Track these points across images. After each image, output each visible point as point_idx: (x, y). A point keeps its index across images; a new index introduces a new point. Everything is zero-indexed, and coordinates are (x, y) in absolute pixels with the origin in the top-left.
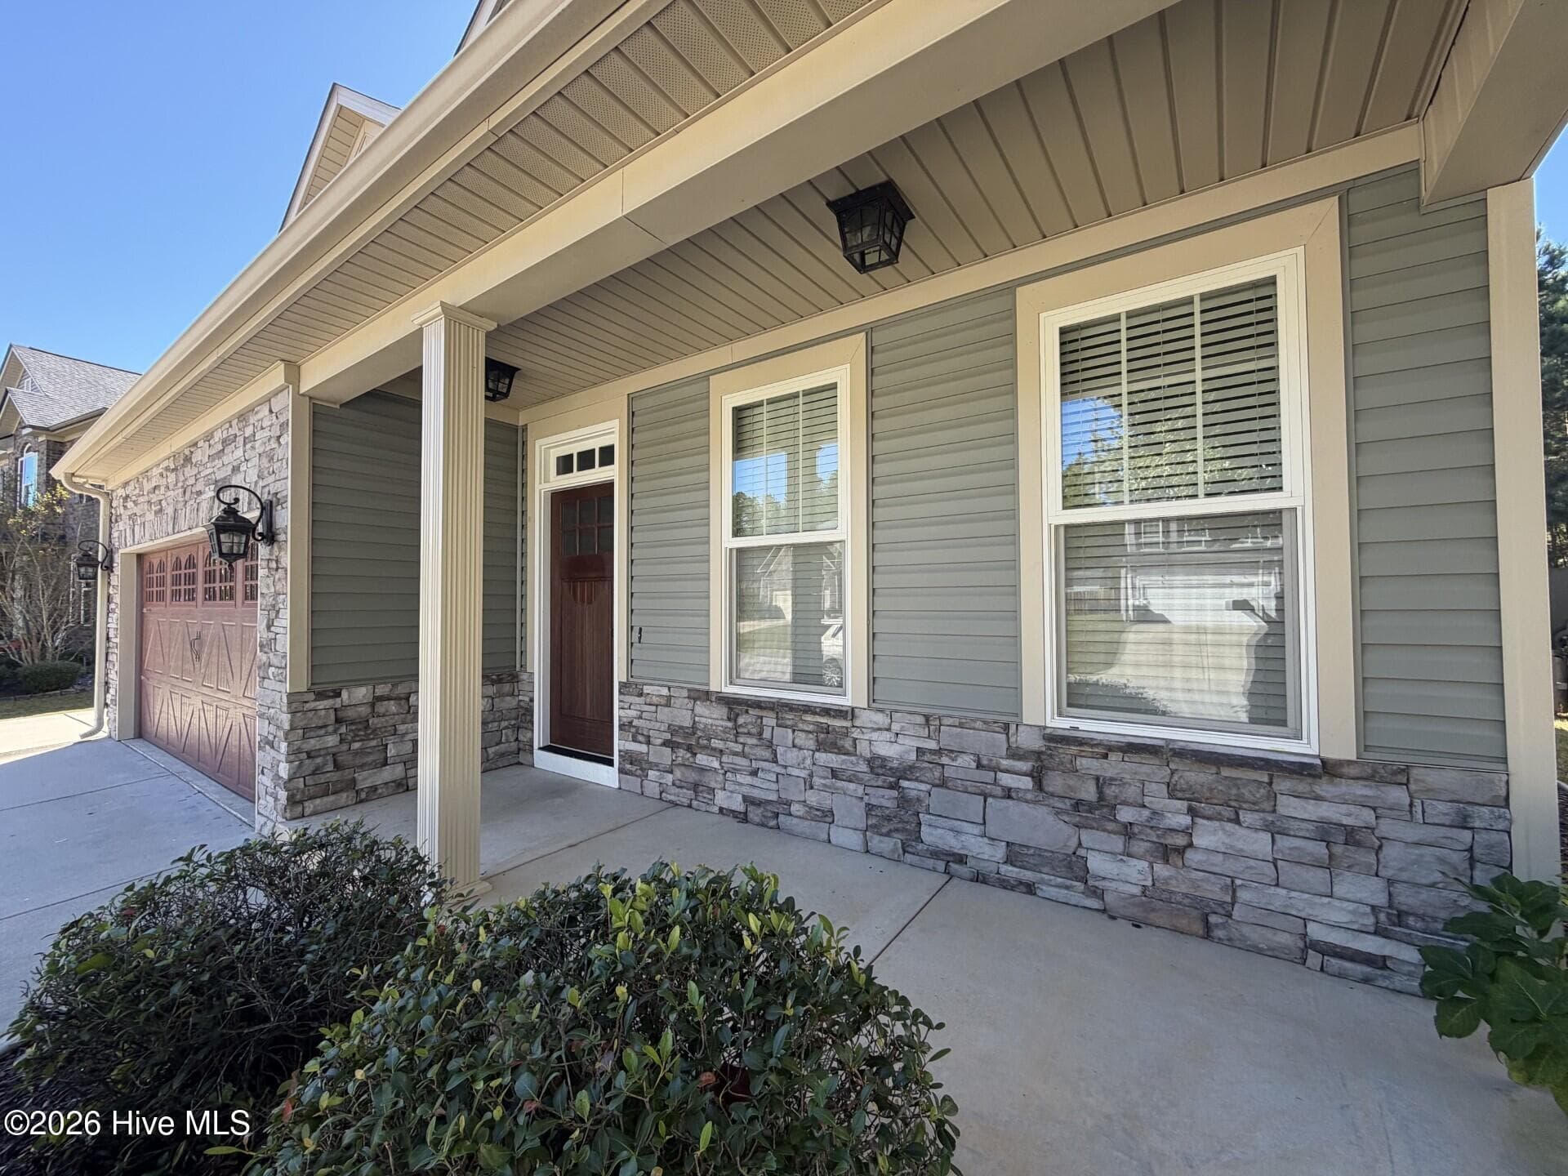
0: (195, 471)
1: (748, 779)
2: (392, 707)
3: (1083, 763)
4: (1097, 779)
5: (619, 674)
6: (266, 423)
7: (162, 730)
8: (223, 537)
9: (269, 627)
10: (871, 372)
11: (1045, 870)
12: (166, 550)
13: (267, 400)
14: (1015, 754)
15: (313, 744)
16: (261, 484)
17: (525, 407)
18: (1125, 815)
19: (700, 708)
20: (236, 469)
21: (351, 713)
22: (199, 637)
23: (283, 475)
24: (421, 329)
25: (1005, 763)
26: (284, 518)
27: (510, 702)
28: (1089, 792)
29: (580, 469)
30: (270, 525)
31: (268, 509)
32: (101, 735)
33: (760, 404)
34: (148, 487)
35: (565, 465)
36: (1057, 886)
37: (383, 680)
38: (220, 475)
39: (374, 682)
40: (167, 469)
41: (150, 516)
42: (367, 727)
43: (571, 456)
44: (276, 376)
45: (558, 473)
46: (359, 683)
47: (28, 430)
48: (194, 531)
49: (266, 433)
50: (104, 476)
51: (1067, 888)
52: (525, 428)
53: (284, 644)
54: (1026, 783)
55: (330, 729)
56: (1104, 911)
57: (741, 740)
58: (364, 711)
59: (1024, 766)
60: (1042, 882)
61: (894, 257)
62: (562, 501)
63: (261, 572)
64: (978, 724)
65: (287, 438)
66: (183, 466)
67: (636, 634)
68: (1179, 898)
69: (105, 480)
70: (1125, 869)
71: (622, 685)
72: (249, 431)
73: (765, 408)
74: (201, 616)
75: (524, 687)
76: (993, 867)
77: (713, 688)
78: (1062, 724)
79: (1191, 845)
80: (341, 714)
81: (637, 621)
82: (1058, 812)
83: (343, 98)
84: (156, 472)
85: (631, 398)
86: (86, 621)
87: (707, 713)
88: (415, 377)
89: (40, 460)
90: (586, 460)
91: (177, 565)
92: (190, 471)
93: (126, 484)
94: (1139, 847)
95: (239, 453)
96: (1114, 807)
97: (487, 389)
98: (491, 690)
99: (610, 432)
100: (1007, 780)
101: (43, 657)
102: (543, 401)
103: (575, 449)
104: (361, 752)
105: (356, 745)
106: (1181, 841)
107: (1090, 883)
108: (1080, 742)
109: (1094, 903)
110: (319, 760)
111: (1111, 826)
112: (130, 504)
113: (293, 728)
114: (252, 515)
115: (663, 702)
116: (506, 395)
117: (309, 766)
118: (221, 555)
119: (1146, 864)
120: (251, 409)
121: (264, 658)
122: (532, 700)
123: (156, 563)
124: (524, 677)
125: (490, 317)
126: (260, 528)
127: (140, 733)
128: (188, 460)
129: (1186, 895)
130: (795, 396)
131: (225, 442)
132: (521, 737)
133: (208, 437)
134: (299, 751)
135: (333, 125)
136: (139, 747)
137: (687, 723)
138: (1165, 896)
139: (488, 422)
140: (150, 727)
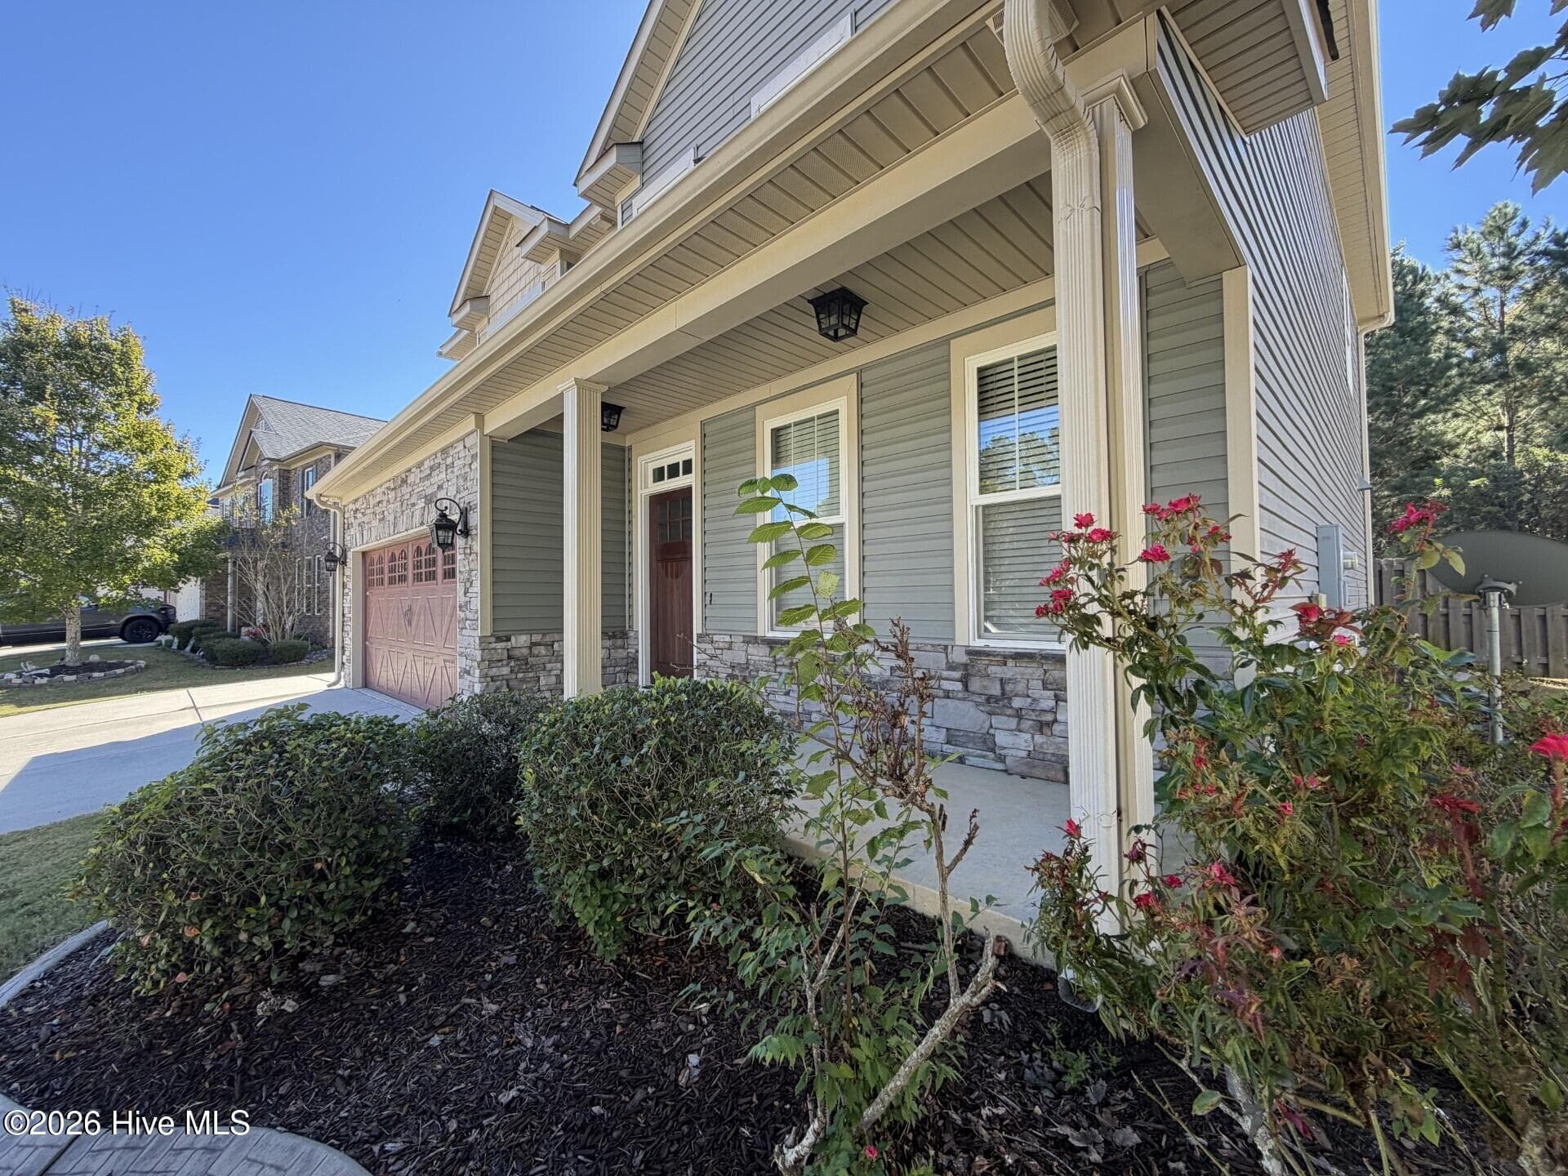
0: (410, 489)
1: (783, 698)
2: (542, 650)
3: (992, 669)
4: (1001, 680)
5: (697, 628)
6: (462, 455)
7: (383, 682)
8: (440, 533)
9: (465, 593)
10: (861, 401)
11: (970, 745)
12: (384, 548)
13: (463, 439)
14: (951, 667)
15: (494, 672)
16: (458, 496)
17: (630, 433)
18: (1017, 703)
19: (752, 649)
20: (440, 487)
21: (517, 653)
22: (410, 609)
23: (474, 490)
24: (562, 393)
25: (946, 674)
26: (475, 519)
27: (622, 653)
28: (996, 690)
29: (669, 477)
30: (466, 524)
31: (464, 513)
32: (338, 687)
33: (788, 427)
34: (372, 502)
35: (659, 475)
36: (978, 756)
37: (537, 631)
38: (429, 492)
39: (530, 632)
40: (388, 488)
41: (375, 523)
42: (527, 664)
43: (663, 468)
44: (470, 423)
45: (655, 481)
46: (521, 632)
47: (267, 462)
48: (410, 532)
49: (462, 462)
50: (339, 495)
51: (984, 757)
52: (630, 448)
53: (476, 604)
54: (959, 686)
55: (505, 662)
56: (1006, 771)
57: (778, 670)
58: (525, 651)
59: (957, 675)
60: (969, 754)
61: (854, 332)
62: (657, 501)
63: (459, 557)
64: (929, 648)
65: (476, 465)
66: (401, 486)
67: (708, 598)
68: (1049, 757)
69: (340, 498)
70: (1018, 740)
71: (699, 636)
72: (449, 461)
73: (792, 429)
74: (413, 594)
75: (631, 641)
76: (938, 747)
77: (760, 634)
78: (979, 644)
79: (1055, 721)
80: (511, 653)
81: (709, 589)
82: (978, 704)
83: (497, 201)
84: (379, 491)
85: (703, 424)
86: (308, 611)
87: (755, 652)
88: (559, 420)
89: (274, 485)
90: (673, 471)
91: (393, 558)
92: (405, 490)
93: (356, 500)
94: (1026, 724)
95: (443, 476)
96: (1010, 699)
97: (603, 424)
98: (608, 643)
99: (688, 450)
100: (946, 685)
101: (283, 637)
102: (640, 429)
103: (665, 463)
104: (523, 680)
105: (520, 675)
106: (1049, 717)
107: (998, 752)
108: (988, 654)
109: (1000, 766)
110: (498, 683)
111: (1009, 712)
112: (359, 515)
113: (483, 660)
114: (455, 517)
115: (726, 646)
116: (616, 427)
117: (493, 686)
118: (439, 545)
119: (1029, 736)
120: (451, 446)
121: (462, 615)
122: (637, 651)
123: (376, 558)
124: (632, 634)
125: (604, 384)
126: (459, 527)
127: (366, 684)
128: (404, 481)
129: (1053, 754)
130: (812, 419)
131: (432, 468)
132: (630, 680)
133: (420, 465)
134: (486, 676)
135: (491, 221)
136: (368, 693)
137: (743, 661)
138: (1041, 756)
139: (604, 446)
140: (373, 679)
